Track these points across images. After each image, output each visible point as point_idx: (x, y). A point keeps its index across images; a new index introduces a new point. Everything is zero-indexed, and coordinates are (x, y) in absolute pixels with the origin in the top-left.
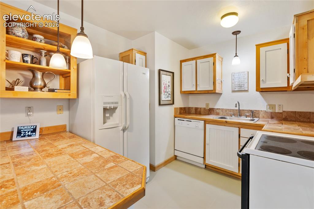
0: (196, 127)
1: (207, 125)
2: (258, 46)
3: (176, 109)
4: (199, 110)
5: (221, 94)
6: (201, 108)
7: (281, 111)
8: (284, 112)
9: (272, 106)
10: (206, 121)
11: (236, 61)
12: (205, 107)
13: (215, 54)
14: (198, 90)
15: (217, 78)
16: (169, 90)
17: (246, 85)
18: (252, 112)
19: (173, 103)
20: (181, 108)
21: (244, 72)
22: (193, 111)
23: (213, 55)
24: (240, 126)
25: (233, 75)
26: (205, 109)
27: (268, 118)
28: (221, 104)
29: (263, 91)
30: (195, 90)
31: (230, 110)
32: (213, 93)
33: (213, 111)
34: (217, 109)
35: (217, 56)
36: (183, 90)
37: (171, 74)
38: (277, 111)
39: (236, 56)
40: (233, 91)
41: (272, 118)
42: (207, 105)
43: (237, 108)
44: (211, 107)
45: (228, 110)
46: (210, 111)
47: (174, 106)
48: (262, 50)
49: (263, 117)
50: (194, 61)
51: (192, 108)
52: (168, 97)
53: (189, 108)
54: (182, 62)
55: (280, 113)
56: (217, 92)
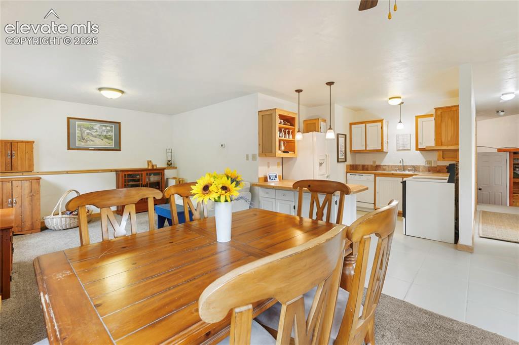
0: (368, 179)
1: (377, 178)
2: (417, 117)
3: (347, 165)
4: (366, 167)
5: (387, 152)
6: (368, 165)
7: (436, 166)
8: (438, 166)
9: (429, 162)
10: (376, 175)
11: (400, 127)
12: (372, 164)
13: (383, 120)
14: (367, 149)
15: (384, 140)
16: (344, 149)
17: (409, 145)
18: (414, 167)
19: (346, 161)
20: (350, 165)
21: (407, 134)
22: (361, 168)
23: (381, 121)
24: (403, 176)
25: (398, 136)
26: (372, 165)
27: (426, 171)
28: (387, 161)
29: (422, 150)
30: (364, 149)
31: (396, 166)
32: (381, 152)
33: (380, 167)
34: (384, 165)
35: (384, 121)
36: (353, 149)
37: (344, 136)
38: (433, 166)
39: (400, 122)
40: (398, 150)
41: (429, 171)
42: (374, 162)
43: (401, 164)
44: (377, 164)
45: (394, 166)
46: (377, 167)
47: (346, 163)
48: (419, 120)
49: (423, 171)
50: (364, 125)
51: (359, 165)
52: (342, 155)
53: (356, 165)
54: (351, 124)
55: (435, 167)
56: (384, 151)
